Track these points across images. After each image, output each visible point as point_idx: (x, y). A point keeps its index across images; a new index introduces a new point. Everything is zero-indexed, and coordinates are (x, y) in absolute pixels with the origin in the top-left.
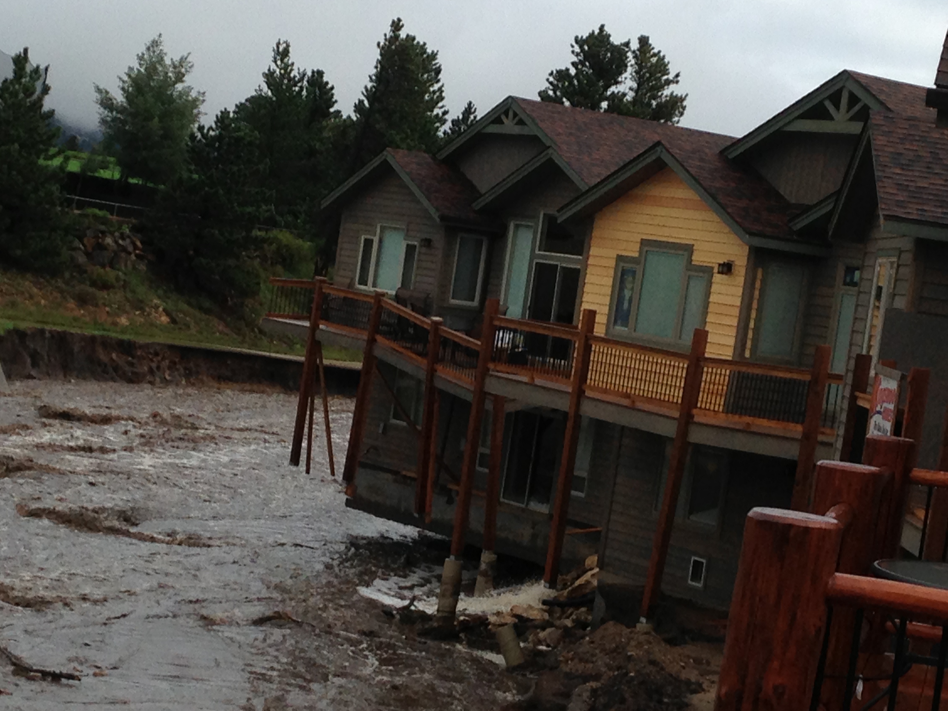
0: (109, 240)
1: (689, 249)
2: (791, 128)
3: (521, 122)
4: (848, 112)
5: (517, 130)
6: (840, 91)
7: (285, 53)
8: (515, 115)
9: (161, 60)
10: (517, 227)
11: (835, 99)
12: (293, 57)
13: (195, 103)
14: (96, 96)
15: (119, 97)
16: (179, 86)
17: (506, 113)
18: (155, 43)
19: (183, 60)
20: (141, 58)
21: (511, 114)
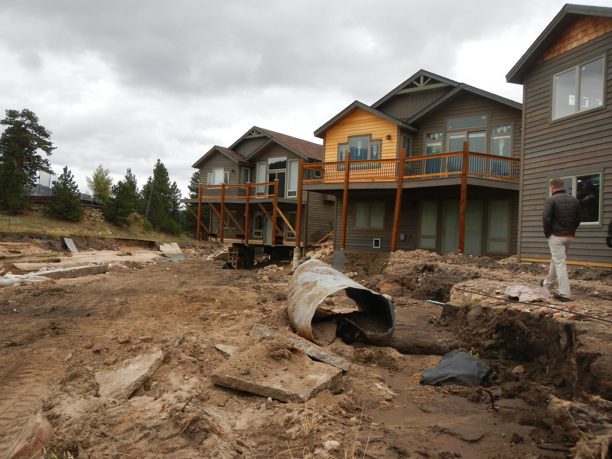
0: (93, 214)
1: (370, 135)
2: (398, 93)
3: (259, 133)
4: (424, 83)
5: (258, 136)
6: (420, 77)
7: (130, 171)
8: (256, 131)
9: (102, 170)
10: (259, 164)
11: (418, 80)
12: (131, 172)
13: (110, 181)
14: (86, 179)
15: (92, 180)
16: (107, 177)
17: (253, 132)
18: (101, 166)
19: (107, 171)
20: (97, 171)
21: (255, 132)
